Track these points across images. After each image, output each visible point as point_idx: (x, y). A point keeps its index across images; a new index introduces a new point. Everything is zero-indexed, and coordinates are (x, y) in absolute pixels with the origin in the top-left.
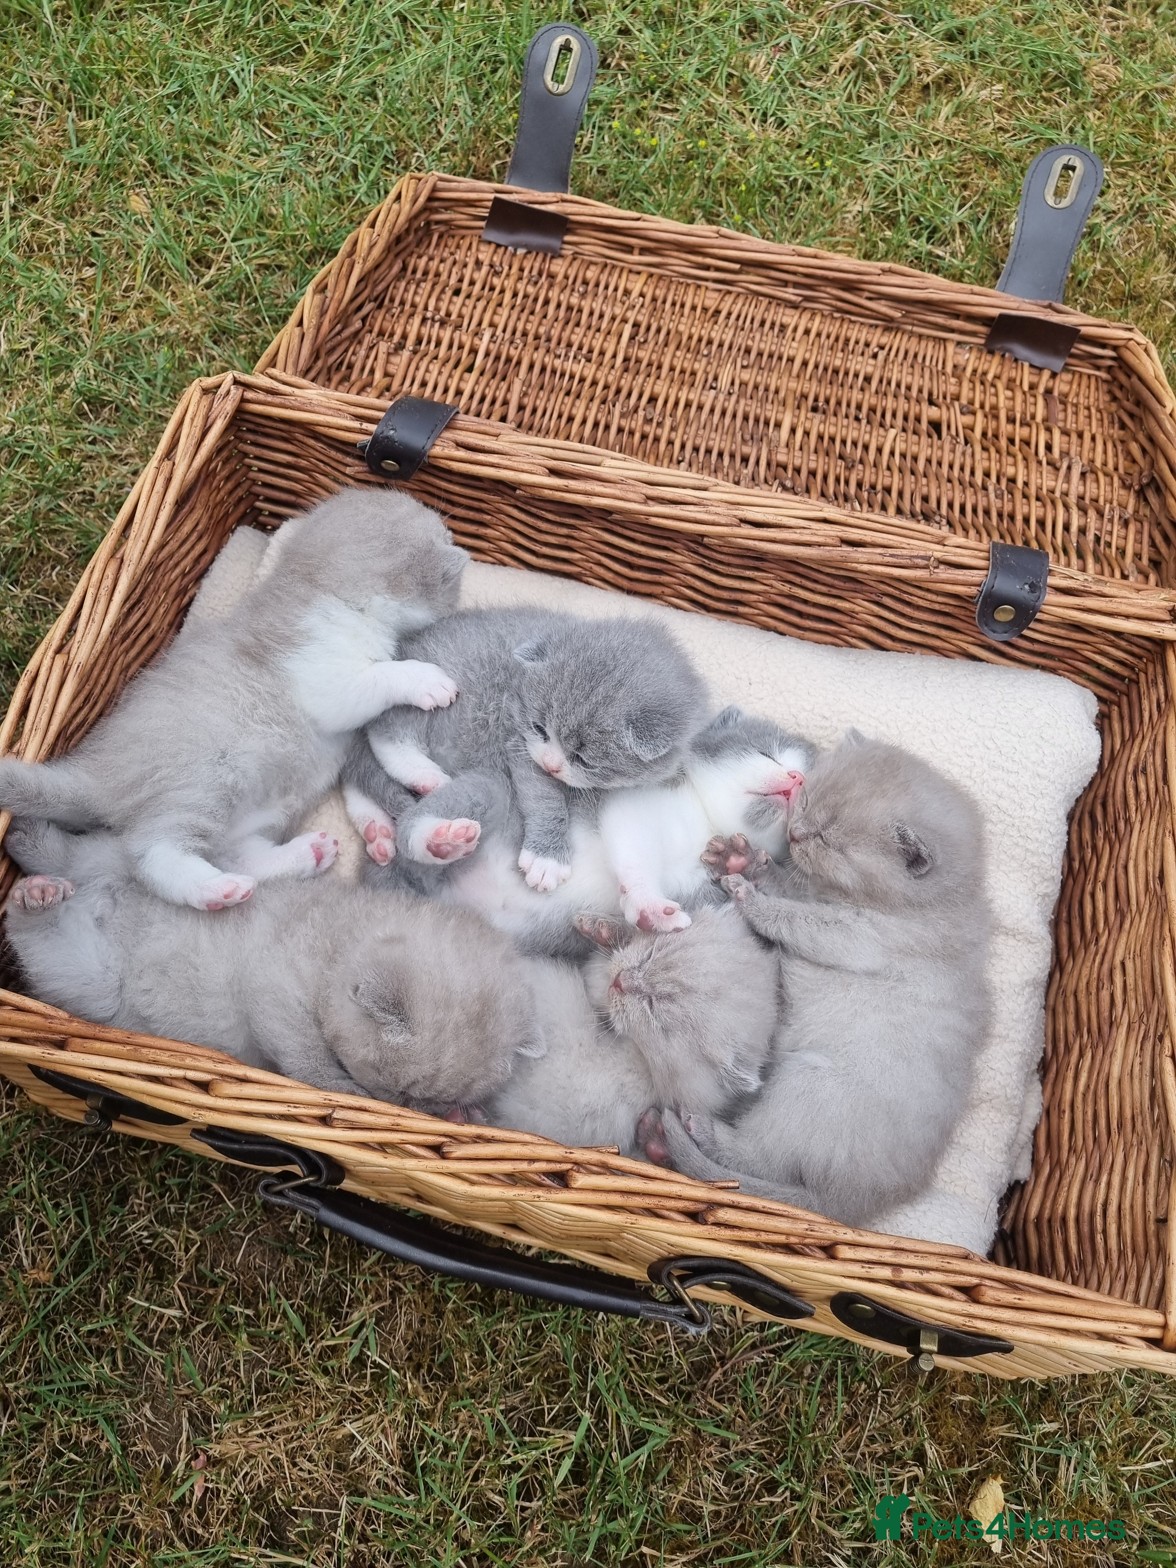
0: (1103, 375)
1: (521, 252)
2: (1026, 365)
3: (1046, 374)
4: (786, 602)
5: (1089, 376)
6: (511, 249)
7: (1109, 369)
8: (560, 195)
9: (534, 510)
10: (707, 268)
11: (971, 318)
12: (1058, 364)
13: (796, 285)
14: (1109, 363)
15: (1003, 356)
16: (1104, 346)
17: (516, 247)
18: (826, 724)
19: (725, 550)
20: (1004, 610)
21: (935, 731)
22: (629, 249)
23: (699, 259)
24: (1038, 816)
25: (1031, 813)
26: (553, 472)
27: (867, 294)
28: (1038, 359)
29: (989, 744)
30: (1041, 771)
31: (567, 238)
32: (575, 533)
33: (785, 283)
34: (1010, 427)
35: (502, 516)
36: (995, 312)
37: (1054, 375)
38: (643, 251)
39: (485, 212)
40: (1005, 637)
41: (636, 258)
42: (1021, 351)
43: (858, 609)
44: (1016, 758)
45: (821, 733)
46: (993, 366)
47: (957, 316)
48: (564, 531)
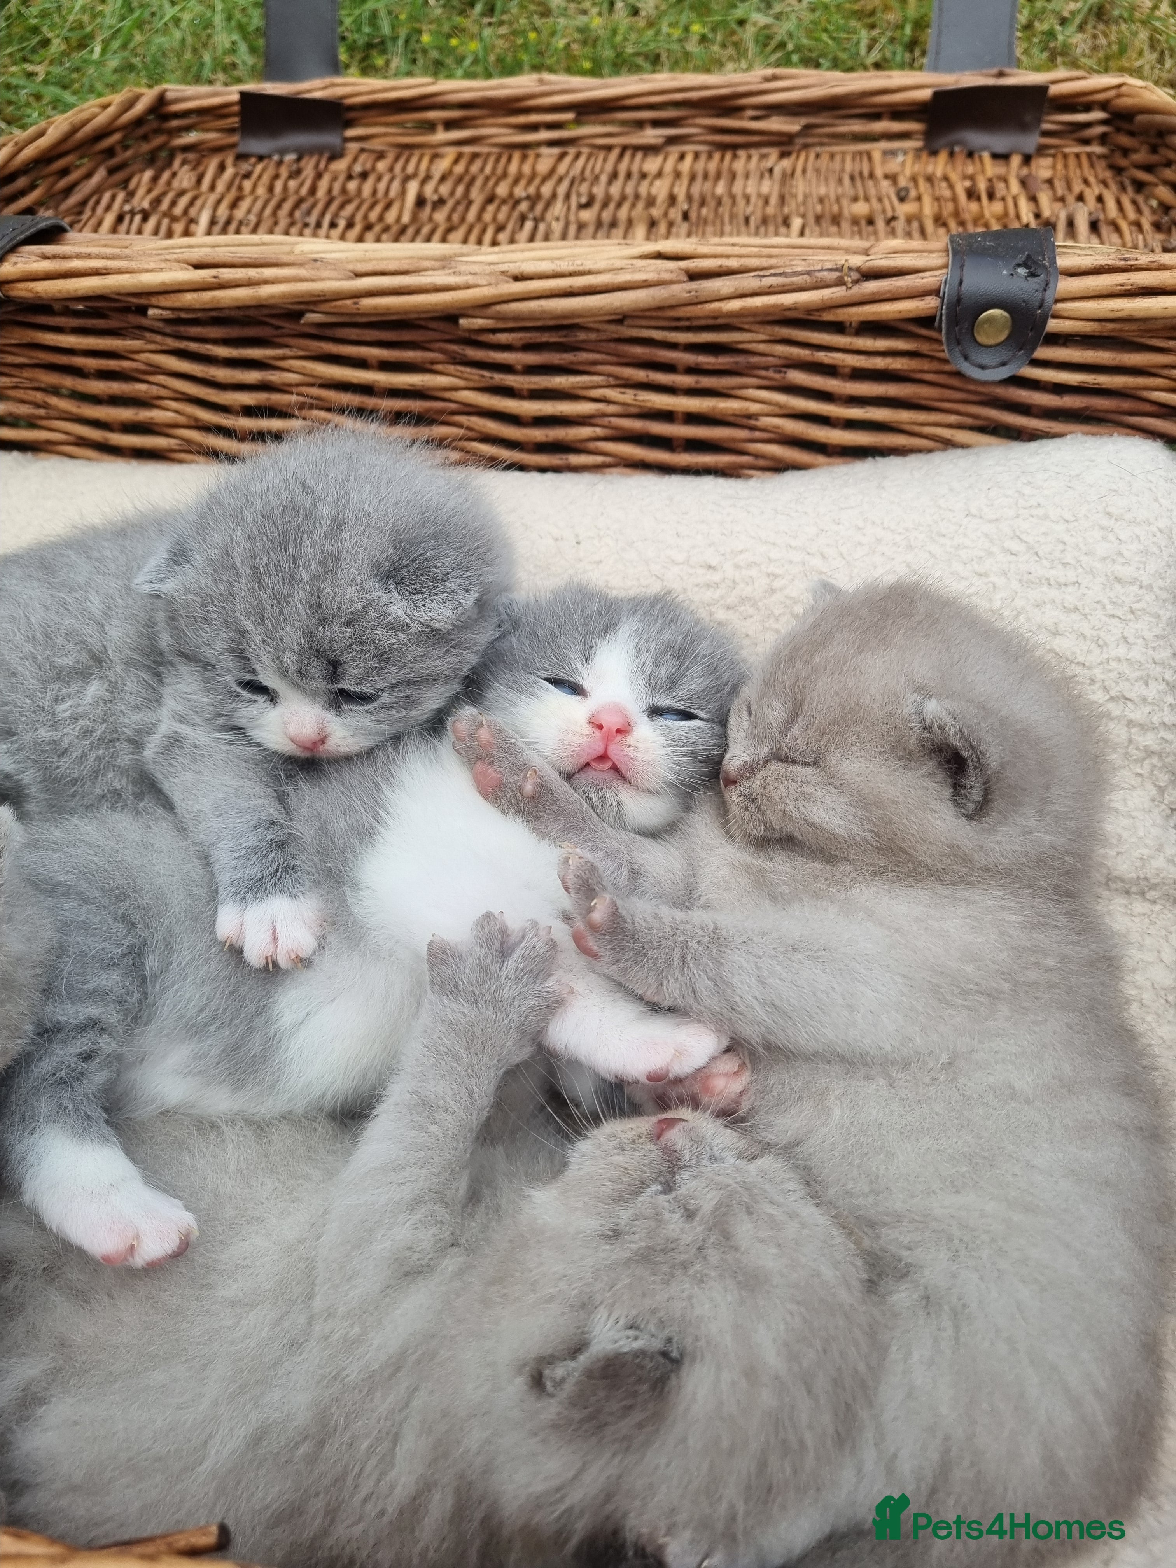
0: (1097, 149)
1: (290, 157)
2: (986, 155)
3: (1016, 160)
4: (637, 425)
5: (1077, 156)
6: (276, 158)
7: (1103, 139)
8: (328, 80)
9: (193, 346)
10: (534, 127)
11: (898, 113)
12: (1031, 142)
13: (657, 123)
14: (1100, 130)
15: (952, 154)
16: (1087, 108)
17: (283, 152)
18: (716, 577)
19: (503, 338)
20: (991, 320)
21: (910, 547)
22: (431, 127)
23: (522, 119)
24: (1136, 654)
25: (1122, 651)
26: (198, 266)
27: (750, 113)
28: (1000, 142)
29: (1015, 546)
30: (1122, 571)
31: (350, 133)
32: (274, 377)
33: (640, 124)
34: (974, 206)
35: (161, 379)
36: (925, 94)
37: (1027, 159)
38: (450, 125)
39: (234, 121)
40: (1004, 373)
41: (441, 136)
42: (975, 138)
43: (754, 408)
44: (1068, 559)
45: (708, 595)
46: (939, 165)
47: (876, 116)
48: (253, 376)
